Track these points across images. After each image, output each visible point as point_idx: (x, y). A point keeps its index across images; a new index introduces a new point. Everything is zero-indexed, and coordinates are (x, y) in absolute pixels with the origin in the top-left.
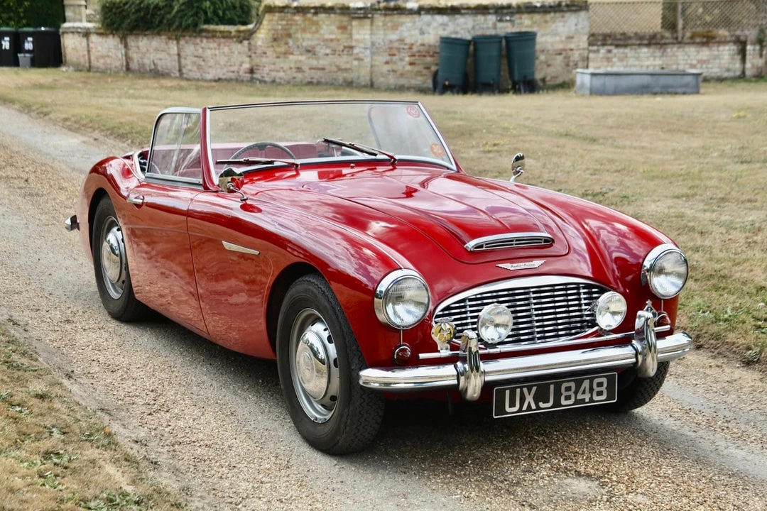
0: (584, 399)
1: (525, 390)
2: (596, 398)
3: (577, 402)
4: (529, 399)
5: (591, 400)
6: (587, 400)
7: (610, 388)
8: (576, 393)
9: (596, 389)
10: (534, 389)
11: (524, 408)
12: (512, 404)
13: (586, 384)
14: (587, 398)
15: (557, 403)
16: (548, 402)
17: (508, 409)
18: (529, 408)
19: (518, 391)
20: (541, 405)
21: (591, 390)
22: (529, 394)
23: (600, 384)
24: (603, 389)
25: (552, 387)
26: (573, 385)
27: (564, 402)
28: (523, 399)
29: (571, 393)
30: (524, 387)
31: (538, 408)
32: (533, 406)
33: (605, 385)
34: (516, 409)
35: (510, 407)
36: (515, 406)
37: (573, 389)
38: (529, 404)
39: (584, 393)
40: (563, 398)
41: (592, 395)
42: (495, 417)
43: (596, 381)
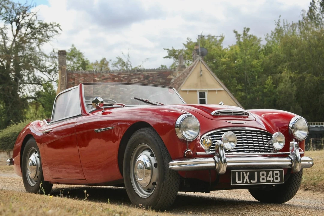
0: (270, 181)
1: (244, 173)
2: (275, 181)
3: (267, 181)
4: (246, 178)
5: (273, 181)
6: (271, 181)
7: (281, 176)
8: (267, 177)
9: (275, 176)
10: (248, 173)
11: (245, 182)
12: (239, 180)
13: (271, 173)
14: (271, 179)
15: (259, 181)
16: (255, 180)
18: (247, 182)
19: (241, 173)
20: (252, 181)
21: (273, 177)
22: (246, 175)
23: (277, 174)
24: (278, 176)
25: (256, 173)
26: (265, 173)
27: (262, 181)
28: (243, 178)
29: (264, 177)
30: (244, 171)
31: (251, 183)
32: (249, 182)
34: (241, 182)
35: (238, 181)
36: (240, 180)
37: (265, 175)
38: (246, 180)
39: (270, 177)
40: (261, 179)
41: (273, 179)
42: (232, 185)
43: (275, 172)
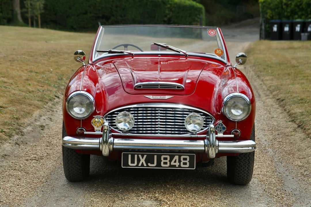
0: (176, 165)
1: (140, 156)
2: (182, 165)
3: (171, 166)
4: (143, 161)
5: (180, 166)
6: (177, 166)
7: (191, 161)
8: (170, 161)
9: (183, 161)
10: (145, 156)
11: (140, 165)
13: (176, 158)
14: (177, 164)
15: (159, 164)
16: (154, 164)
17: (130, 164)
18: (142, 165)
19: (136, 156)
20: (149, 164)
21: (180, 161)
22: (143, 158)
23: (185, 159)
24: (187, 161)
25: (156, 157)
26: (168, 157)
27: (162, 165)
28: (139, 160)
29: (168, 161)
30: (140, 154)
31: (148, 166)
32: (145, 165)
33: (188, 160)
34: (136, 164)
36: (134, 163)
37: (169, 159)
38: (142, 163)
39: (175, 162)
40: (162, 163)
41: (180, 164)
42: (123, 167)
43: (182, 157)
